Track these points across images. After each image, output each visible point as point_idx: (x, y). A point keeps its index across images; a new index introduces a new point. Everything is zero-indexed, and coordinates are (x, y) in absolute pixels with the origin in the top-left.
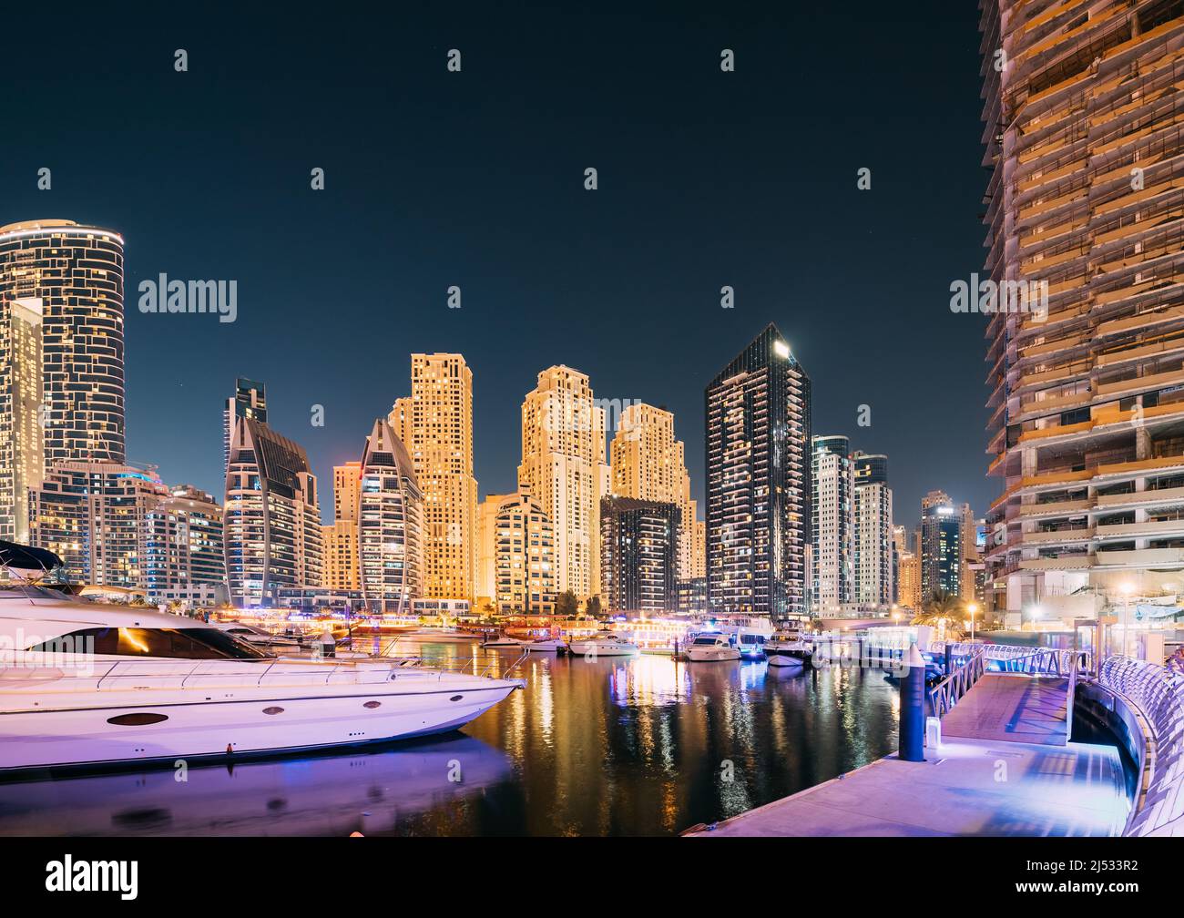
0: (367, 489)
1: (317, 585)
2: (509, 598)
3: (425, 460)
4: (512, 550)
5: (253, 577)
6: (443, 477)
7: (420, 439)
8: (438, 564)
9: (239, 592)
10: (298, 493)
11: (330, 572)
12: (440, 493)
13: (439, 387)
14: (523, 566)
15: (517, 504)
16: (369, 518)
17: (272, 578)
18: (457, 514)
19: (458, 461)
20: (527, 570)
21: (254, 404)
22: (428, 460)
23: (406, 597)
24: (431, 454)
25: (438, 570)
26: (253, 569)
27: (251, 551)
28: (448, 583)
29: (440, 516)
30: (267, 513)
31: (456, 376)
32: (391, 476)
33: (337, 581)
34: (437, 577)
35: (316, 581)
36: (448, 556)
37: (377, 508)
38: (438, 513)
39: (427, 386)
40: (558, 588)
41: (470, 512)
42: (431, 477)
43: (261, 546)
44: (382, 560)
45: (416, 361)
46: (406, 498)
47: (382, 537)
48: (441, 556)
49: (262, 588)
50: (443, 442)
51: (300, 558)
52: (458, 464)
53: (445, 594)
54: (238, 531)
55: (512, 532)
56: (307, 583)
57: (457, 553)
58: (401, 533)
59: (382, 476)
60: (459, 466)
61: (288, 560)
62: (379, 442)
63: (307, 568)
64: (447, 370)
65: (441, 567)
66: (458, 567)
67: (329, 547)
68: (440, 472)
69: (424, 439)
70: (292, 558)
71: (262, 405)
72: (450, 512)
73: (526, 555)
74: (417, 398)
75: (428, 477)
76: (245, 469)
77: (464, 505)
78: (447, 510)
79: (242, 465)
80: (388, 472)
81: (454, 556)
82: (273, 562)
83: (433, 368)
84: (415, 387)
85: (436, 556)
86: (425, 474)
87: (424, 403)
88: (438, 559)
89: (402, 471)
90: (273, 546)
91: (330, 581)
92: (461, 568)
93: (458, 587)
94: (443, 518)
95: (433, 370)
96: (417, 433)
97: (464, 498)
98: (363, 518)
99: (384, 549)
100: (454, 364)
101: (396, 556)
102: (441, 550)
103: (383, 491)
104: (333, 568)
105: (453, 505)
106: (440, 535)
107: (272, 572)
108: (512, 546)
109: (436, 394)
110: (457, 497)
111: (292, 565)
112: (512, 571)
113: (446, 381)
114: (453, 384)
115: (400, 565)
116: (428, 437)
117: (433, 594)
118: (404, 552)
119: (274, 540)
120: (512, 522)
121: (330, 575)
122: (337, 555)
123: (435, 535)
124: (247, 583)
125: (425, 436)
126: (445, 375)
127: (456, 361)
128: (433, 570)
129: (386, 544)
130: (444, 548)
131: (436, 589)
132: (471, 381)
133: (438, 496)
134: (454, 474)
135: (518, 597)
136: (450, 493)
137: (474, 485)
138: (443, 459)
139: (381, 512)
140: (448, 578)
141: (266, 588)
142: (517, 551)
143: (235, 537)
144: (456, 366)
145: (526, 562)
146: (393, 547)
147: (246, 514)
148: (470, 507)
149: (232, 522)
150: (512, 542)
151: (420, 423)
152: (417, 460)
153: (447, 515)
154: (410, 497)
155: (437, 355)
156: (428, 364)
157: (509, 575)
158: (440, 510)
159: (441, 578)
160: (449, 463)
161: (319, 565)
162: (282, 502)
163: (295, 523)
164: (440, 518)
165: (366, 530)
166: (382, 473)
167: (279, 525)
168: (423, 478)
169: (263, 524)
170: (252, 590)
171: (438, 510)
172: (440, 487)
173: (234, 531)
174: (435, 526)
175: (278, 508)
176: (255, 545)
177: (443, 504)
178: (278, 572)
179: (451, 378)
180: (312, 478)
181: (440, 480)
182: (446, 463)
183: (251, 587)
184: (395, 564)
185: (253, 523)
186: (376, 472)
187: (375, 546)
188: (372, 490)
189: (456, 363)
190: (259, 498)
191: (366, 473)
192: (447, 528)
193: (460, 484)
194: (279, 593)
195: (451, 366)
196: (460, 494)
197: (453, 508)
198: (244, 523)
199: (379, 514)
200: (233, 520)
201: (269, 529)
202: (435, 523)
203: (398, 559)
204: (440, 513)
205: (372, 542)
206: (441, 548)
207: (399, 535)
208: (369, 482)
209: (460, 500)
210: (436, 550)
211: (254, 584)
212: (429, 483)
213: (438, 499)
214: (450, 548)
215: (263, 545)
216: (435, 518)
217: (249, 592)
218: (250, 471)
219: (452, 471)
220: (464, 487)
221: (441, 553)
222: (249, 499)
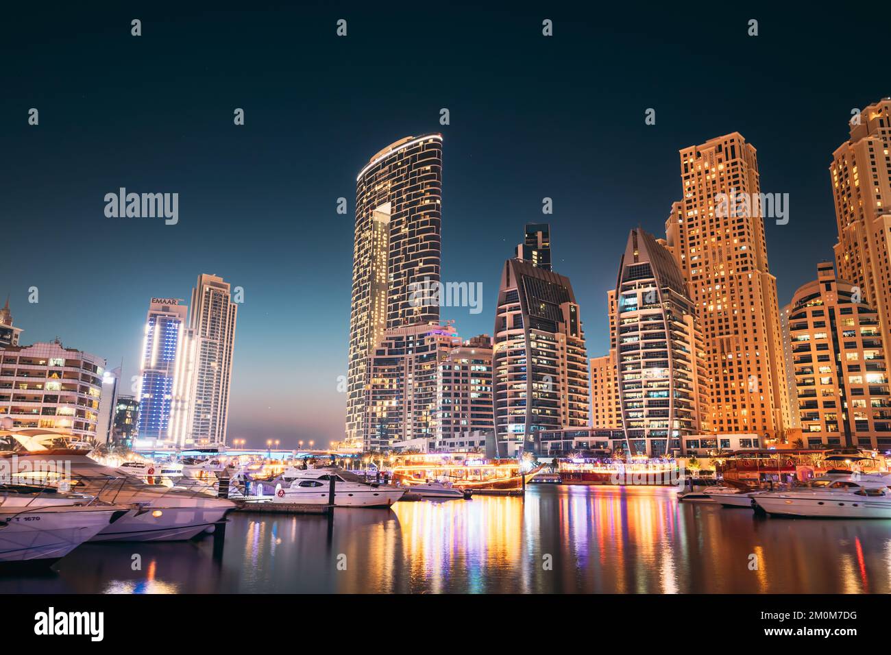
0: (624, 309)
1: (583, 425)
2: (817, 428)
3: (704, 264)
4: (815, 359)
5: (518, 420)
6: (727, 279)
7: (695, 241)
8: (729, 389)
9: (504, 437)
10: (561, 325)
12: (724, 299)
13: (714, 176)
14: (835, 380)
15: (818, 295)
16: (629, 341)
17: (534, 420)
18: (749, 321)
19: (744, 255)
20: (842, 387)
21: (540, 244)
22: (707, 262)
23: (675, 434)
24: (710, 255)
26: (517, 411)
27: (515, 392)
28: (745, 412)
29: (727, 327)
30: (530, 351)
31: (734, 157)
32: (650, 289)
33: (614, 419)
34: (729, 406)
35: (581, 421)
36: (741, 377)
37: (635, 328)
38: (724, 324)
39: (699, 179)
41: (767, 317)
42: (713, 282)
43: (524, 386)
44: (645, 390)
45: (685, 156)
46: (669, 312)
47: (643, 362)
48: (732, 378)
49: (524, 432)
50: (723, 238)
51: (564, 396)
52: (745, 259)
53: (741, 428)
54: (505, 372)
55: (812, 335)
56: (572, 423)
57: (754, 372)
58: (664, 355)
59: (639, 292)
60: (746, 262)
61: (550, 399)
62: (635, 254)
63: (571, 406)
64: (722, 155)
65: (734, 392)
68: (723, 273)
69: (701, 239)
70: (555, 396)
71: (547, 244)
72: (739, 321)
73: (839, 363)
74: (689, 196)
75: (709, 282)
76: (510, 310)
77: (757, 309)
78: (735, 318)
79: (507, 306)
80: (646, 285)
83: (705, 156)
85: (725, 379)
86: (704, 280)
87: (698, 199)
88: (729, 381)
89: (662, 280)
90: (535, 385)
92: (761, 391)
93: (758, 417)
94: (732, 329)
95: (705, 160)
96: (693, 233)
97: (758, 300)
98: (622, 342)
99: (646, 376)
100: (729, 145)
101: (659, 383)
102: (731, 371)
103: (641, 308)
104: (609, 404)
105: (743, 311)
106: (729, 351)
107: (534, 413)
108: (815, 353)
109: (710, 186)
110: (747, 301)
111: (555, 405)
112: (819, 389)
113: (721, 167)
114: (731, 168)
115: (664, 394)
116: (705, 236)
117: (726, 428)
118: (670, 378)
119: (536, 379)
120: (810, 320)
122: (613, 389)
123: (723, 352)
124: (511, 428)
125: (701, 236)
126: (720, 161)
127: (732, 141)
128: (723, 397)
129: (648, 370)
130: (735, 367)
131: (730, 422)
132: (755, 158)
133: (723, 304)
134: (741, 273)
135: (833, 427)
136: (737, 298)
137: (769, 282)
138: (725, 258)
139: (640, 333)
140: (744, 406)
141: (528, 432)
142: (823, 359)
143: (502, 380)
144: (733, 147)
146: (657, 372)
147: (511, 354)
148: (766, 310)
149: (499, 364)
151: (694, 222)
152: (694, 266)
153: (736, 325)
154: (673, 309)
155: (708, 142)
156: (699, 155)
157: (815, 395)
158: (727, 320)
159: (735, 407)
160: (734, 261)
161: (585, 402)
162: (544, 338)
163: (557, 358)
164: (727, 330)
165: (625, 355)
166: (639, 287)
167: (541, 362)
168: (703, 284)
169: (525, 363)
170: (516, 435)
171: (723, 320)
172: (724, 292)
173: (501, 373)
174: (722, 341)
175: (541, 345)
176: (519, 386)
177: (730, 312)
178: (539, 414)
179: (728, 162)
180: (575, 308)
181: (723, 283)
182: (730, 262)
183: (515, 431)
184: (660, 393)
185: (517, 363)
186: (633, 288)
187: (636, 373)
188: (630, 308)
189: (732, 144)
190: (522, 336)
191: (622, 291)
192: (738, 342)
193: (750, 283)
194: (541, 437)
195: (726, 148)
196: (751, 296)
197: (744, 315)
198: (509, 364)
199: (638, 336)
200: (501, 362)
201: (531, 368)
202: (721, 337)
203: (663, 386)
204: (727, 323)
205: (633, 368)
206: (731, 367)
207: (663, 357)
208: (627, 300)
209: (752, 303)
210: (725, 371)
211: (518, 428)
212: (710, 289)
213: (723, 308)
214: (744, 366)
215: (526, 385)
216: (721, 331)
217: (513, 437)
218: (514, 310)
219: (738, 270)
220: (756, 287)
221: (731, 375)
222: (514, 339)
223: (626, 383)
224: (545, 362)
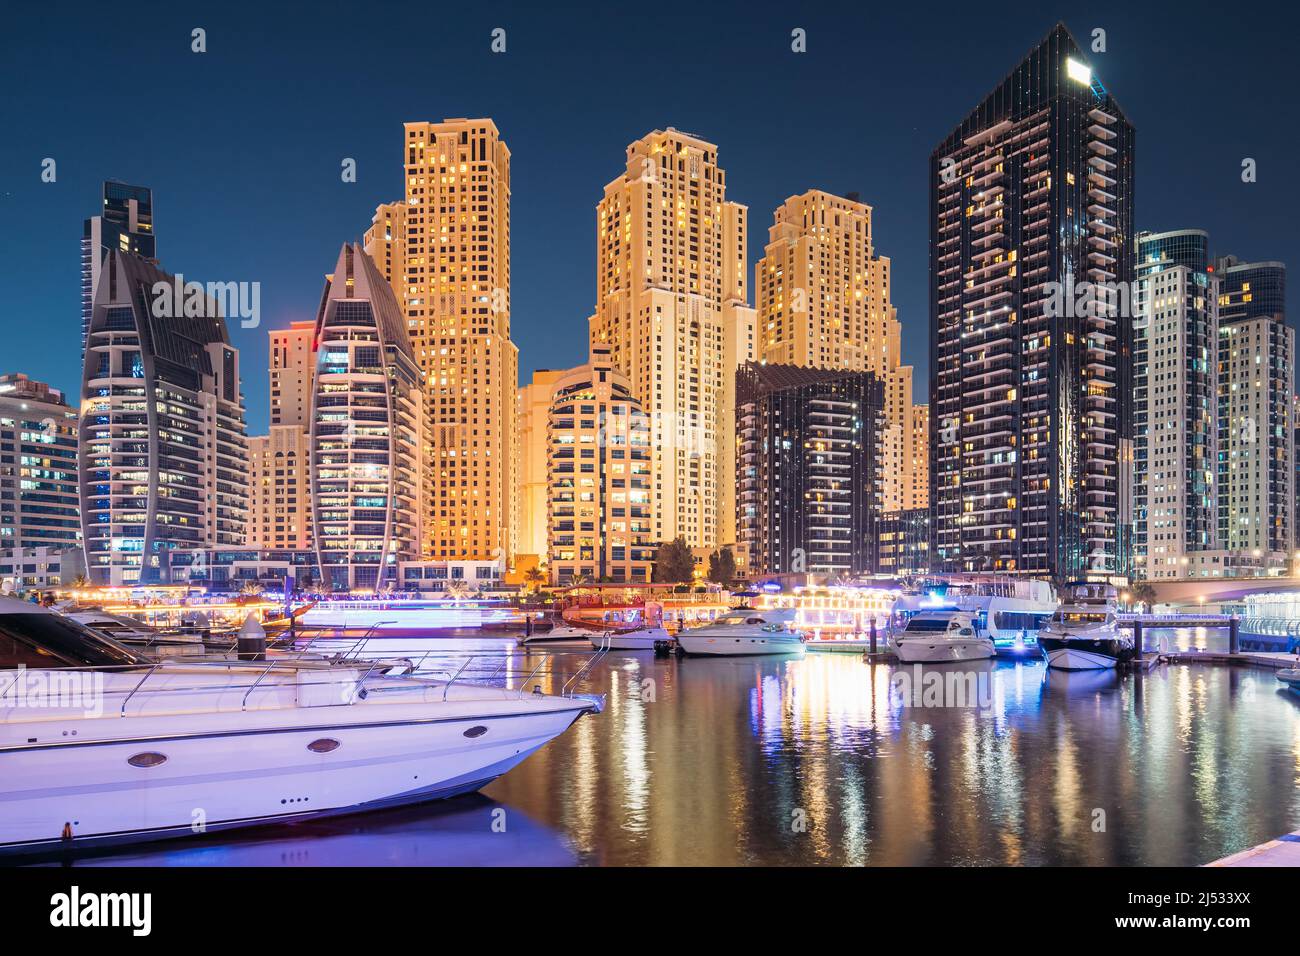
0: (325, 369)
1: (238, 543)
2: (571, 555)
3: (427, 313)
4: (577, 468)
5: (128, 531)
6: (458, 342)
7: (418, 275)
8: (447, 499)
9: (102, 559)
10: (207, 380)
11: (260, 520)
12: (452, 371)
13: (452, 180)
14: (597, 497)
15: (588, 385)
16: (328, 419)
17: (160, 532)
18: (481, 406)
19: (483, 311)
20: (603, 505)
21: (134, 224)
22: (432, 312)
23: (391, 559)
24: (438, 302)
25: (447, 508)
26: (128, 517)
27: (124, 485)
28: (465, 531)
29: (452, 411)
30: (154, 418)
31: (483, 158)
32: (368, 343)
33: (272, 534)
34: (445, 522)
35: (235, 536)
36: (464, 483)
37: (343, 401)
38: (448, 406)
39: (431, 179)
40: (659, 535)
41: (504, 403)
42: (438, 342)
43: (143, 476)
44: (350, 494)
45: (413, 135)
46: (394, 382)
47: (351, 452)
48: (452, 484)
49: (142, 551)
50: (458, 278)
51: (210, 496)
52: (483, 316)
53: (458, 552)
54: (104, 450)
55: (577, 436)
56: (221, 539)
57: (481, 478)
58: (383, 445)
59: (352, 344)
60: (486, 321)
61: (187, 500)
62: (348, 283)
63: (220, 513)
64: (467, 149)
65: (453, 503)
66: (482, 503)
67: (260, 473)
68: (452, 332)
69: (426, 274)
70: (195, 496)
71: (147, 226)
72: (469, 405)
73: (603, 476)
74: (414, 202)
75: (432, 342)
76: (117, 341)
77: (493, 390)
78: (464, 400)
79: (111, 334)
80: (362, 336)
81: (475, 483)
82: (162, 505)
83: (442, 145)
84: (412, 181)
85: (443, 484)
86: (426, 338)
87: (426, 210)
88: (448, 488)
89: (386, 333)
90: (163, 476)
91: (260, 534)
92: (488, 503)
93: (481, 538)
94: (458, 415)
95: (442, 151)
96: (415, 263)
97: (495, 378)
98: (319, 420)
99: (354, 475)
100: (478, 136)
101: (373, 486)
102: (452, 474)
103: (353, 371)
104: (265, 511)
105: (475, 391)
106: (452, 446)
107: (161, 521)
108: (578, 461)
109: (446, 193)
110: (481, 377)
111: (195, 509)
112: (577, 506)
113: (464, 168)
114: (477, 173)
115: (381, 501)
116: (432, 270)
117: (438, 552)
118: (389, 479)
119: (165, 465)
120: (578, 417)
121: (260, 525)
122: (272, 488)
123: (443, 446)
124: (117, 543)
125: (427, 270)
126: (464, 158)
127: (483, 131)
128: (438, 509)
129: (358, 465)
130: (458, 468)
131: (444, 543)
132: (508, 166)
133: (449, 376)
134: (477, 336)
135: (587, 553)
136: (469, 371)
137: (511, 355)
138: (458, 311)
139: (350, 408)
140: (464, 523)
141: (149, 551)
142: (587, 469)
143: (98, 462)
144: (483, 141)
145: (603, 490)
146: (370, 470)
147: (117, 420)
148: (504, 394)
149: (92, 435)
150: (577, 453)
151: (418, 246)
152: (413, 313)
153: (464, 410)
154: (400, 380)
155: (449, 123)
156: (433, 139)
157: (572, 514)
158: (452, 401)
159: (452, 523)
160: (470, 316)
161: (242, 506)
162: (179, 397)
163: (201, 433)
164: (452, 416)
165: (323, 441)
166: (352, 338)
167: (173, 437)
168: (423, 344)
169: (146, 437)
170: (125, 555)
171: (448, 401)
172: (452, 360)
173: (96, 452)
174: (443, 431)
175: (173, 408)
176: (133, 475)
177: (457, 390)
178: (170, 522)
179: (474, 163)
180: (232, 353)
181: (452, 346)
182: (464, 316)
183: (123, 549)
184: (373, 501)
185: (129, 436)
186: (342, 337)
187: (339, 469)
188: (335, 369)
189: (483, 136)
190: (140, 391)
191: (324, 340)
192: (464, 433)
193: (488, 352)
194: (171, 559)
195: (474, 141)
196: (488, 372)
197: (475, 396)
198: (114, 436)
199: (347, 413)
200: (95, 431)
201: (156, 446)
202: (443, 424)
203: (378, 491)
204: (452, 406)
205: (333, 462)
206: (452, 469)
207: (380, 448)
208: (330, 355)
209: (488, 382)
210: (444, 474)
211: (129, 545)
212: (433, 353)
213: (449, 382)
214: (469, 468)
215: (146, 474)
216: (443, 416)
217: (120, 559)
218: (124, 343)
219: (474, 331)
220: (495, 358)
221: (452, 479)
222: (123, 394)
223: (323, 483)
224: (180, 439)
